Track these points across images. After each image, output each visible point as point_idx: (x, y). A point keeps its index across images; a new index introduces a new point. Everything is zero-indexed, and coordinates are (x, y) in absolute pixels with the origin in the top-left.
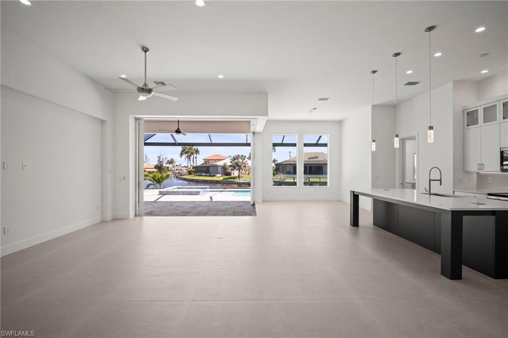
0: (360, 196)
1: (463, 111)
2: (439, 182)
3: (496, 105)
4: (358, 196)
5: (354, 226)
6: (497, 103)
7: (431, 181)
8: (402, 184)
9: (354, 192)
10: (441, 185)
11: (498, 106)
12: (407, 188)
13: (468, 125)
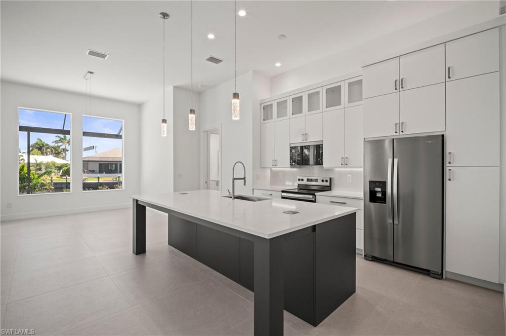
0: (147, 208)
1: (261, 104)
2: (243, 180)
3: (286, 101)
4: (145, 207)
5: (137, 254)
6: (287, 98)
7: (235, 180)
8: (206, 182)
9: (137, 201)
10: (245, 185)
11: (288, 102)
12: (212, 189)
13: (264, 120)
